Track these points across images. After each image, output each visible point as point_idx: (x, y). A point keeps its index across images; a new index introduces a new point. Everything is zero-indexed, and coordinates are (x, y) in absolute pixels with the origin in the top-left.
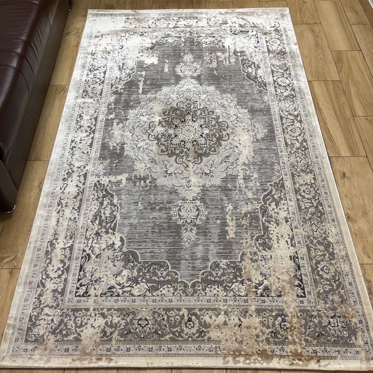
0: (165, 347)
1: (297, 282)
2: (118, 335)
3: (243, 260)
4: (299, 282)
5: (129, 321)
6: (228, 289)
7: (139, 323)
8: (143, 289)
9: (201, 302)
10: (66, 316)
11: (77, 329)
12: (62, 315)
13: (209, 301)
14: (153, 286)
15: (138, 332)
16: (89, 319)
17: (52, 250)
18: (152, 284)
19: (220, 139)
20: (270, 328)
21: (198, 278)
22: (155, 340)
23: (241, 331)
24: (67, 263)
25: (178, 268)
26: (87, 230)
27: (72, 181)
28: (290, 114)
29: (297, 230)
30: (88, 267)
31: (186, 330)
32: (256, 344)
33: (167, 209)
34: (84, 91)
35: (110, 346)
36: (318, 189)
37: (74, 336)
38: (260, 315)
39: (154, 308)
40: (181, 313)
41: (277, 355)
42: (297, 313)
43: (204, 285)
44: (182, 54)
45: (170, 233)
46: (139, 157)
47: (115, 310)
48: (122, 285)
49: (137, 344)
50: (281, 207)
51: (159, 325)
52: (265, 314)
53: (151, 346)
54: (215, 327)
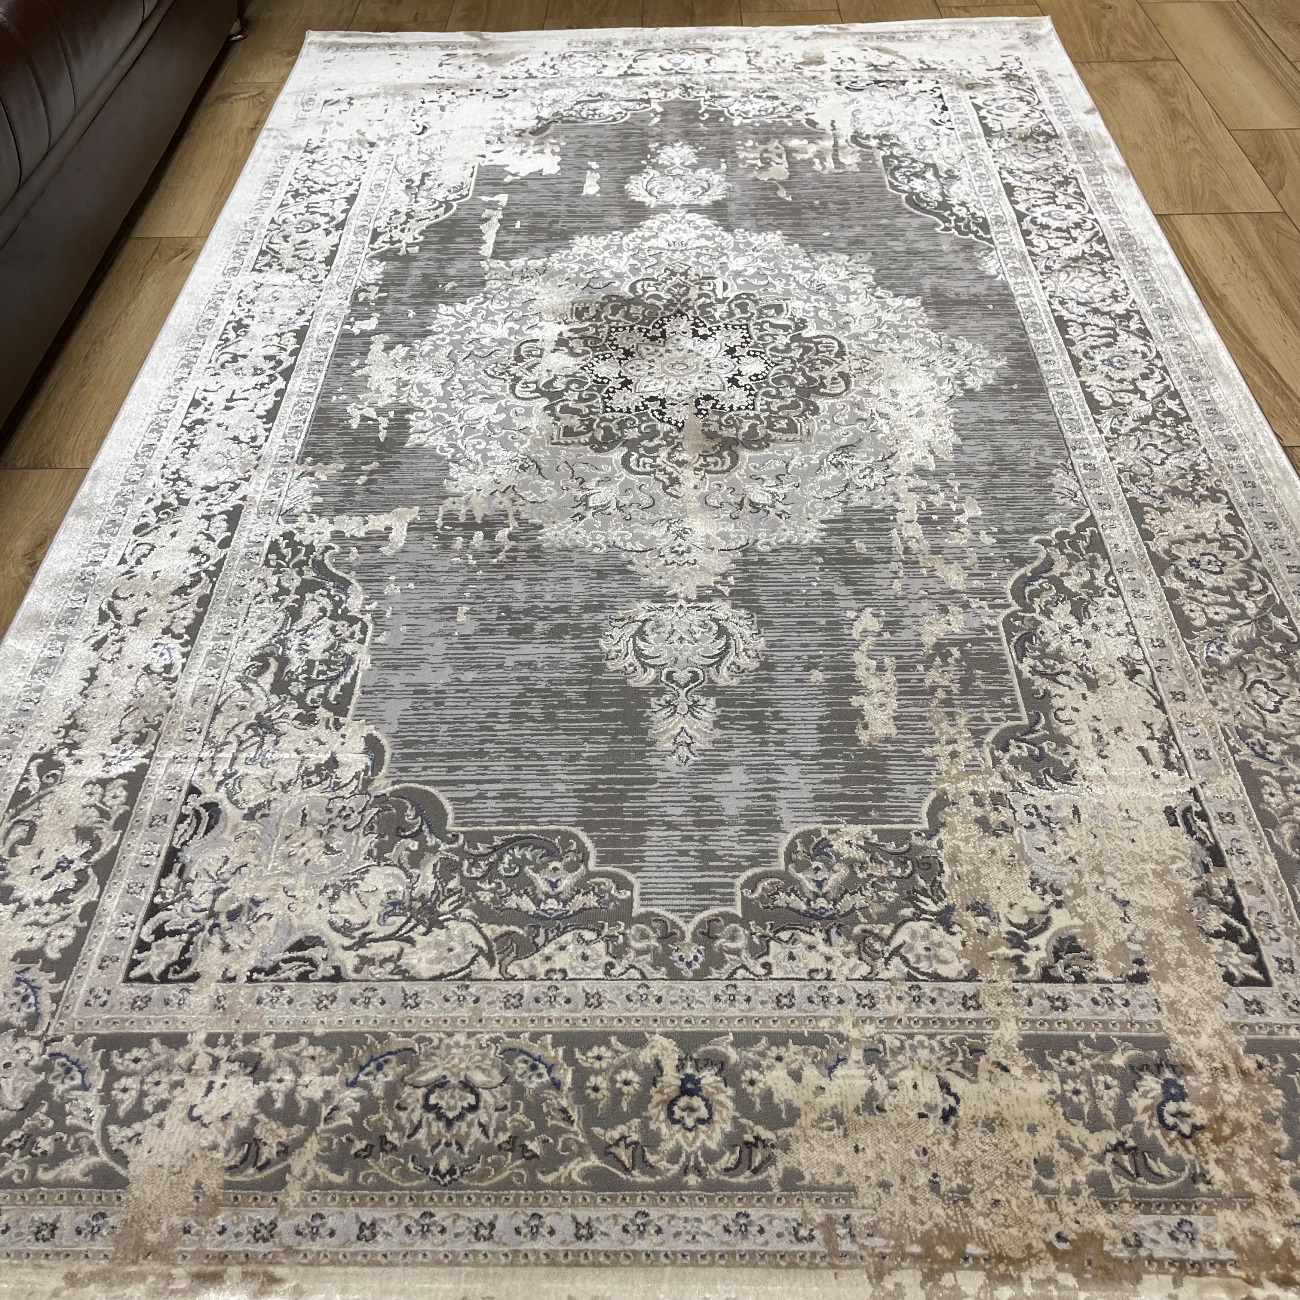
0: (559, 1219)
1: (1216, 919)
2: (319, 1158)
3: (944, 825)
4: (1227, 917)
5: (378, 1090)
6: (877, 946)
7: (433, 1100)
8: (458, 949)
9: (745, 1006)
10: (68, 1071)
11: (112, 1128)
12: (46, 1068)
13: (783, 1001)
14: (508, 934)
15: (425, 1145)
16: (180, 1084)
17: (44, 786)
18: (505, 928)
19: (812, 389)
20: (1108, 1127)
21: (728, 900)
22: (507, 1184)
23: (955, 1141)
24: (109, 840)
25: (632, 859)
26: (217, 710)
27: (173, 535)
28: (1096, 311)
29: (1182, 706)
30: (203, 857)
31: (671, 1137)
32: (1043, 1206)
33: (584, 630)
34: (262, 253)
35: (273, 1214)
36: (1256, 555)
37: (94, 1159)
38: (1049, 1067)
39: (510, 1035)
40: (645, 1056)
41: (1160, 1262)
42: (1237, 1059)
43: (759, 931)
44: (653, 146)
45: (594, 720)
46: (470, 453)
47: (313, 1040)
48: (357, 934)
49: (416, 1201)
50: (1101, 620)
51: (534, 1110)
52: (1071, 1062)
53: (484, 1214)
54: (821, 1119)
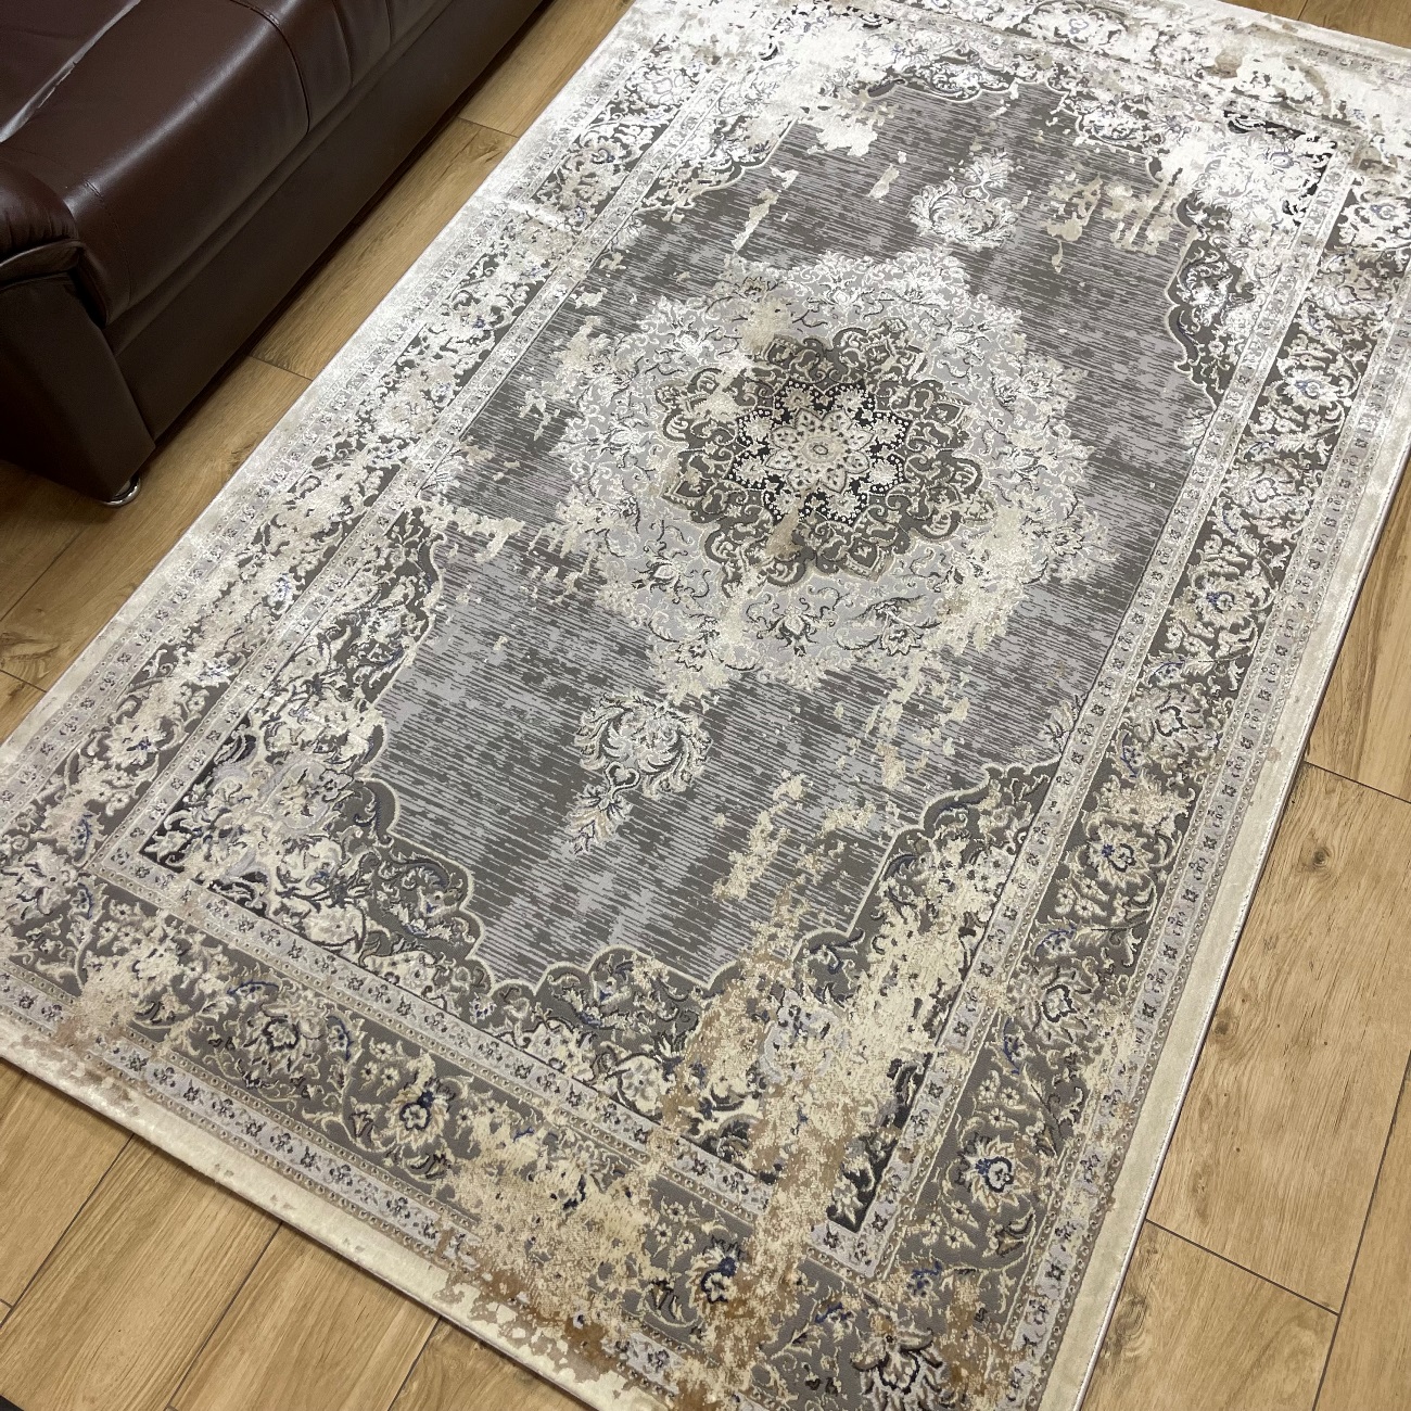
0: (299, 1144)
1: (859, 1164)
2: (189, 1034)
3: (722, 993)
4: (868, 1165)
5: (243, 1007)
6: (609, 1064)
7: (271, 1029)
8: (343, 929)
9: (495, 1062)
10: (84, 900)
11: (89, 953)
12: (72, 892)
13: (521, 1071)
14: (381, 933)
15: (251, 1056)
16: (138, 942)
17: (159, 674)
18: (380, 928)
19: (917, 522)
20: (665, 1267)
21: (534, 978)
22: (281, 1107)
23: (562, 1224)
24: (178, 737)
25: (492, 914)
26: (292, 658)
27: (339, 477)
28: (1252, 531)
29: (983, 981)
30: (229, 779)
31: (394, 1127)
32: (585, 1294)
33: (577, 699)
34: (551, 178)
35: (148, 1054)
36: (1169, 868)
37: (69, 969)
38: (658, 1208)
39: (340, 1007)
40: (412, 1065)
41: (628, 1368)
42: (789, 1268)
43: (539, 1011)
44: (976, 147)
45: (537, 785)
46: (594, 482)
47: (226, 951)
48: (289, 885)
49: (228, 1090)
50: (981, 871)
51: (324, 1068)
52: (676, 1212)
53: (260, 1118)
54: (490, 1165)
